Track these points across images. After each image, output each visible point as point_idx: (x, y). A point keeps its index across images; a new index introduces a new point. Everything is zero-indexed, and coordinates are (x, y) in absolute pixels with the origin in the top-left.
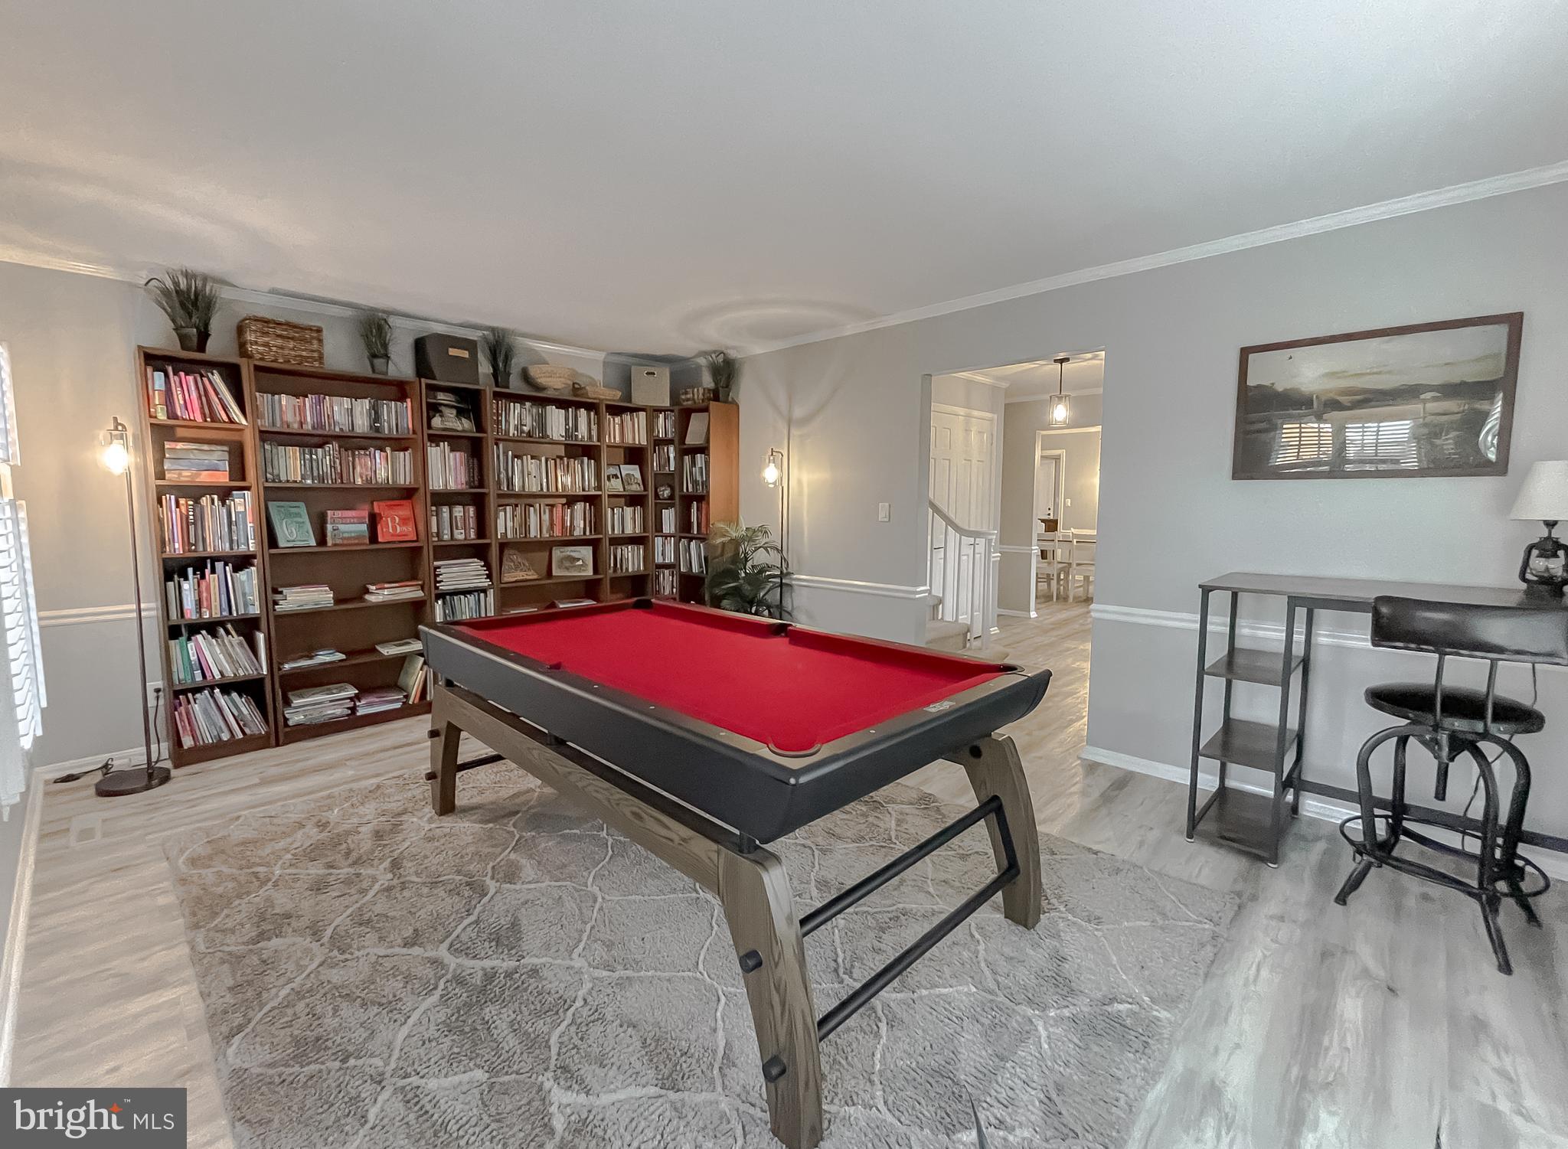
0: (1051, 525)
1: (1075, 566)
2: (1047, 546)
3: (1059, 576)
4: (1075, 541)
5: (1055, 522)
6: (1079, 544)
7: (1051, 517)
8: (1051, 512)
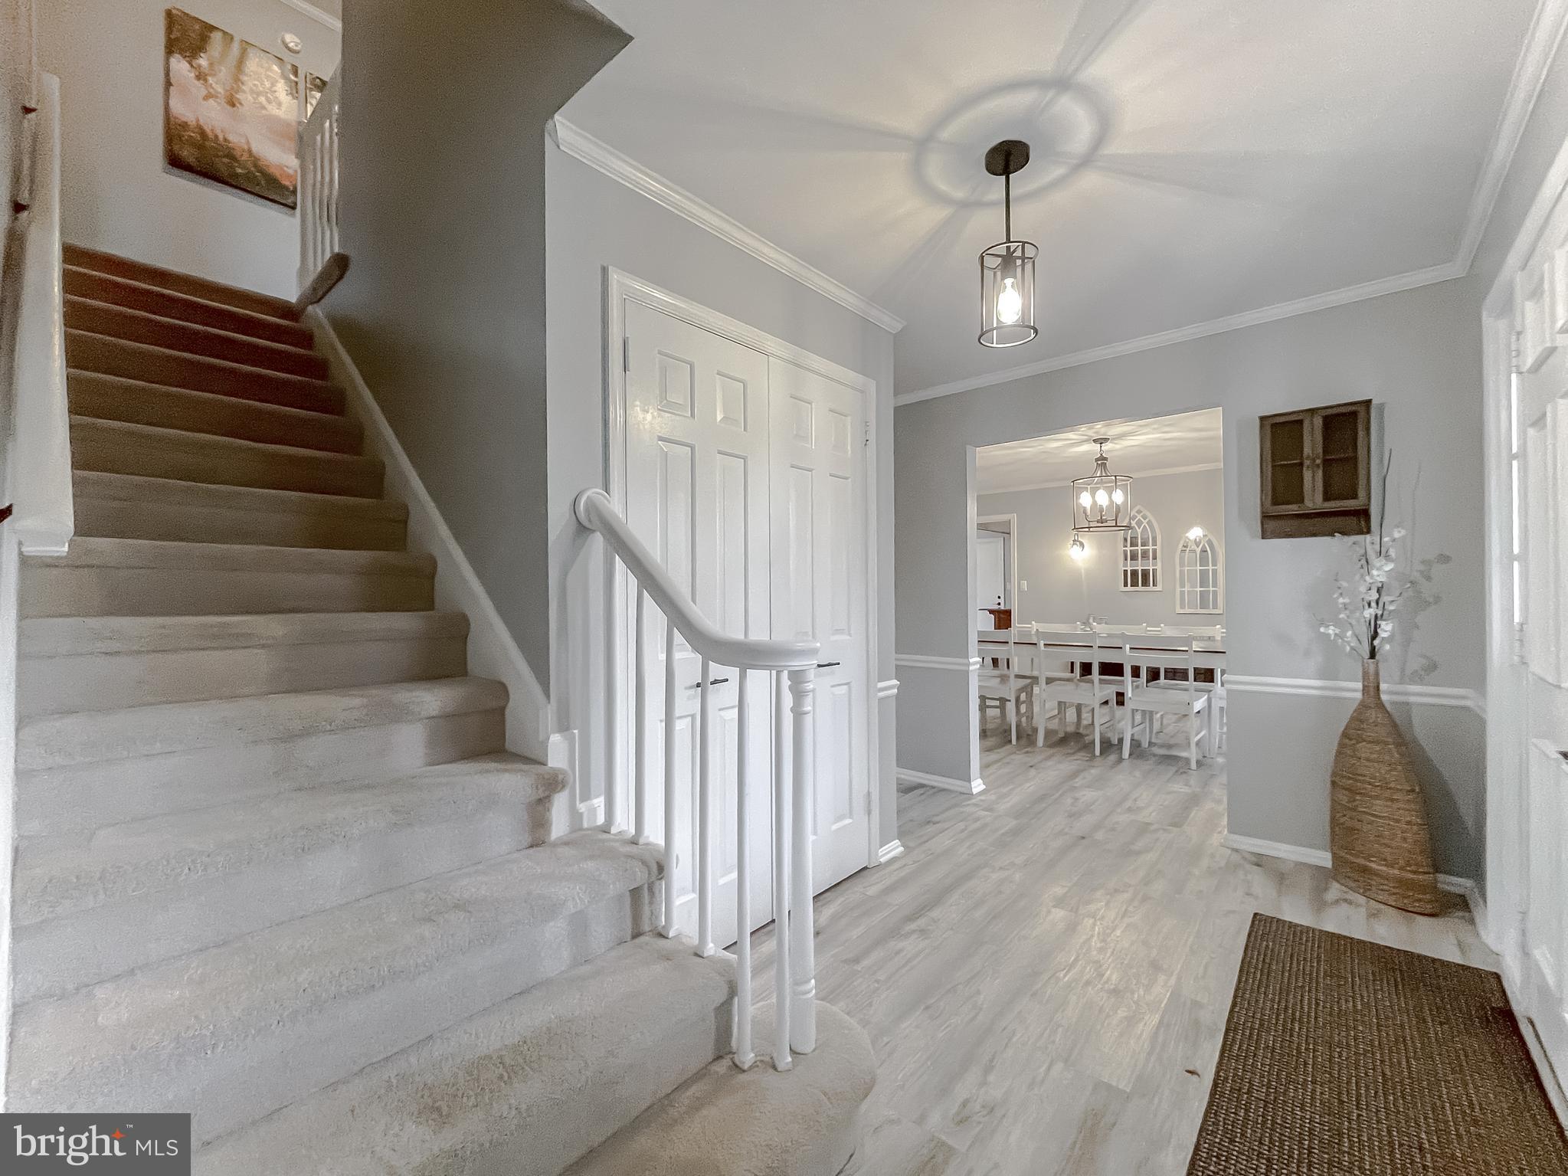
0: (1003, 618)
1: (1043, 681)
2: (999, 651)
3: (1018, 699)
4: (1042, 643)
5: (1008, 613)
6: (1050, 649)
7: (1002, 607)
8: (1002, 601)
